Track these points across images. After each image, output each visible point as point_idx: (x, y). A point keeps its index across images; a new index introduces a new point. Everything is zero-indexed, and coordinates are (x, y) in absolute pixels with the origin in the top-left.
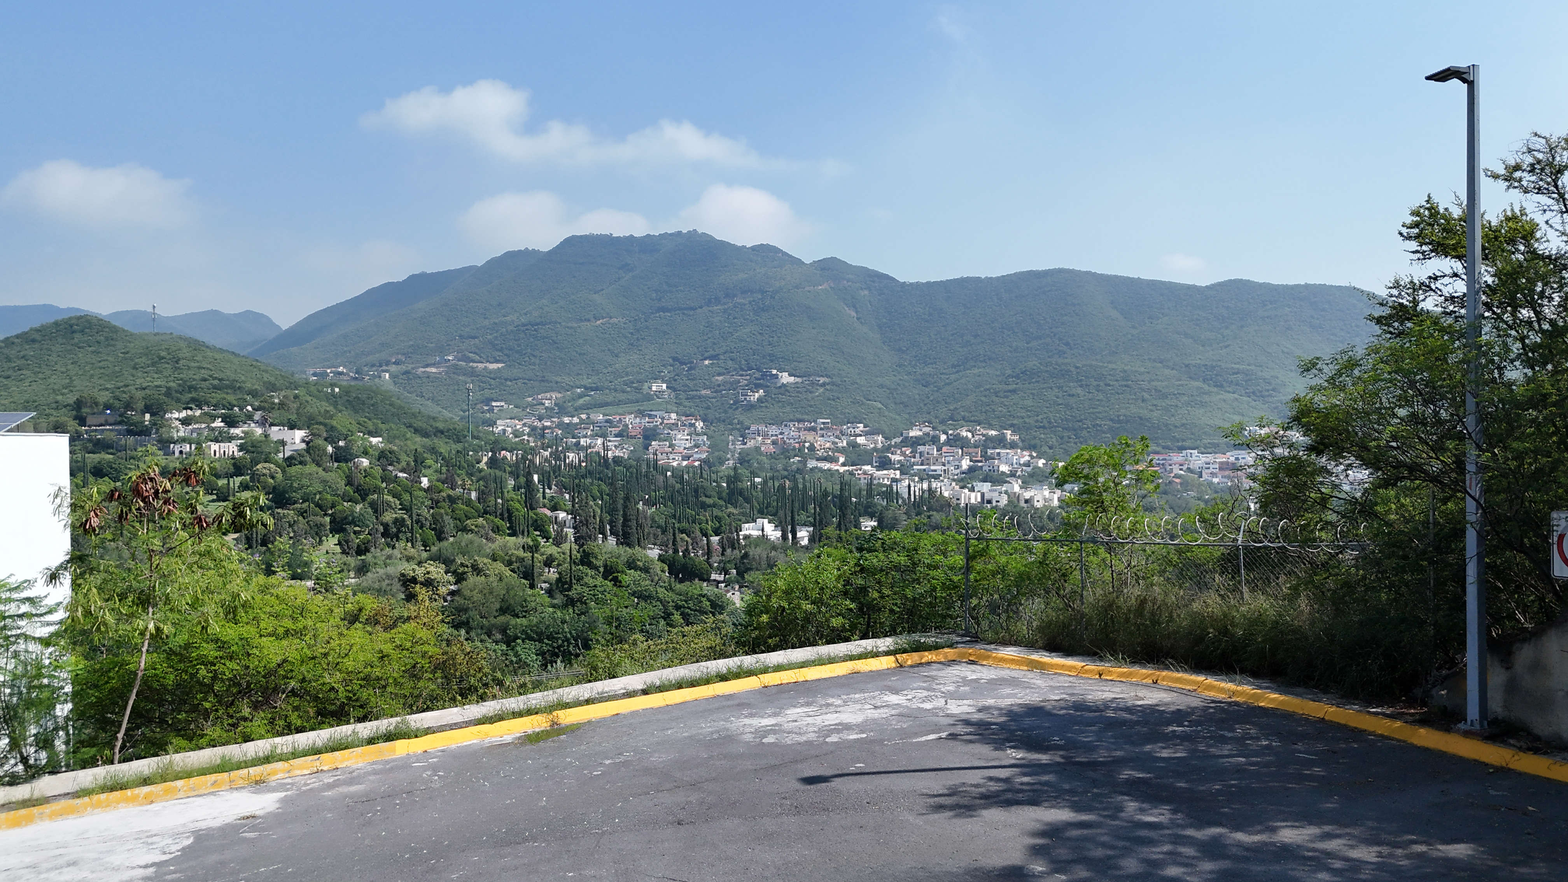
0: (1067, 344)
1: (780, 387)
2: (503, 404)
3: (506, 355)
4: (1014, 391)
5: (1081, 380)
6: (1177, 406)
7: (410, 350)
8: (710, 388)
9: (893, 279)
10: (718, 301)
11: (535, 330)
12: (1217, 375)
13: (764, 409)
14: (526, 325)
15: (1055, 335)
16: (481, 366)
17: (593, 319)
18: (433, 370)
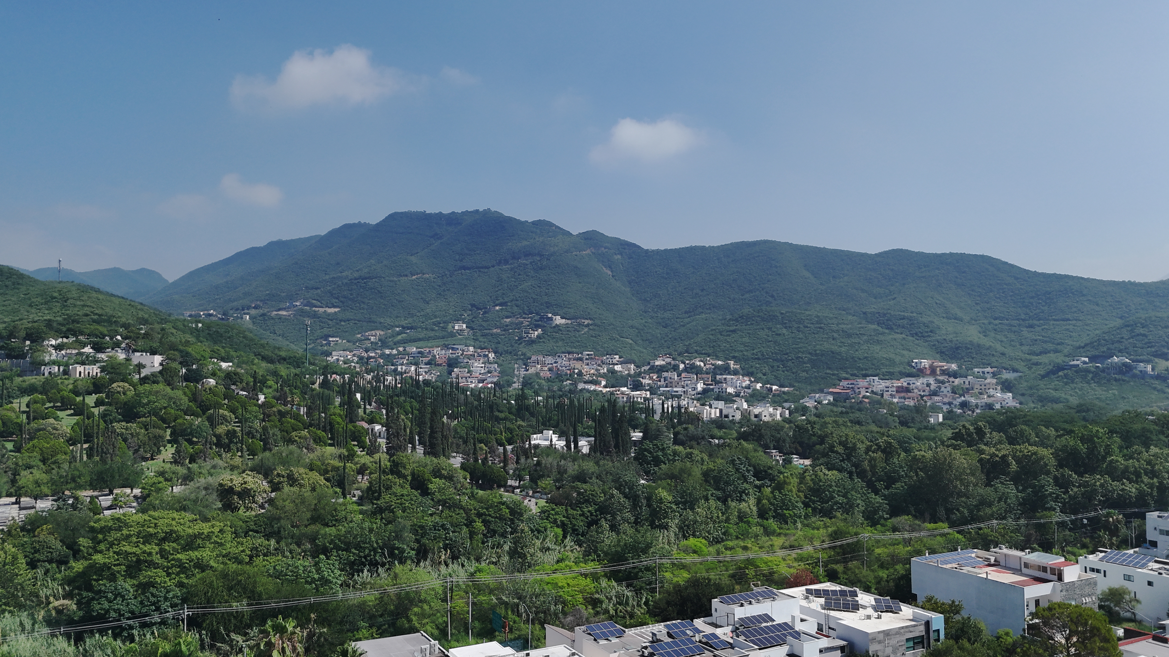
0: (772, 296)
1: (554, 327)
2: (337, 339)
3: (341, 302)
4: (734, 331)
5: (785, 323)
6: (859, 343)
7: (267, 298)
8: (500, 328)
9: (639, 247)
10: (506, 262)
11: (365, 283)
12: (887, 320)
13: (541, 344)
14: (357, 279)
15: (763, 290)
16: (321, 310)
17: (409, 275)
18: (284, 313)
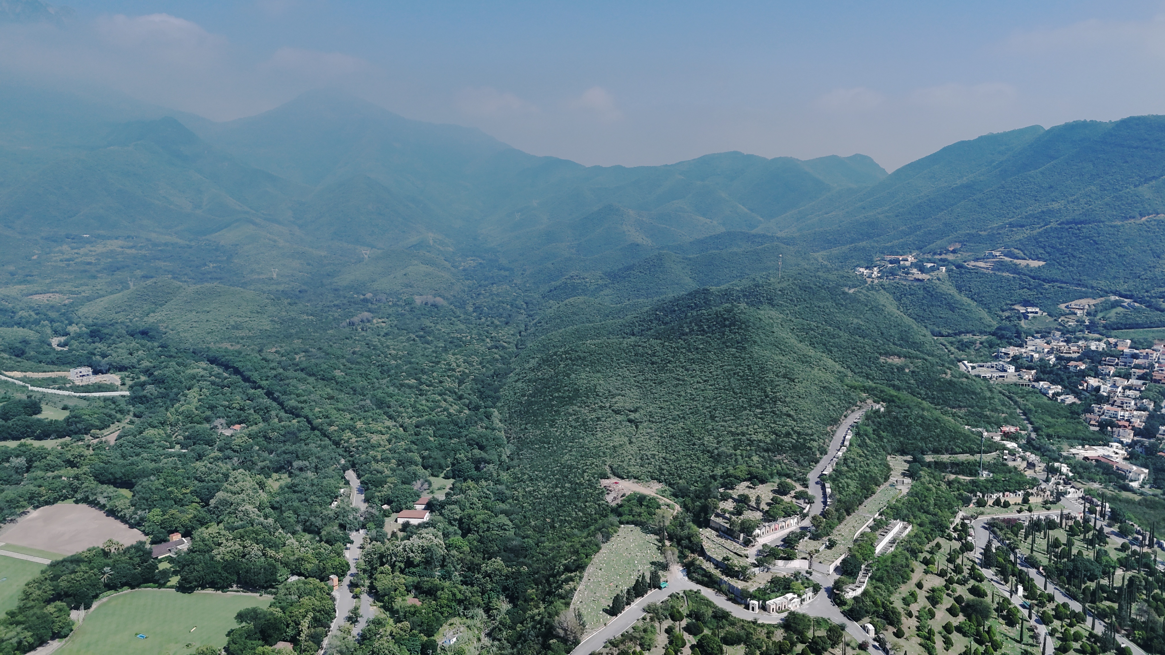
2: (1037, 310)
3: (1048, 253)
11: (1079, 229)
14: (1071, 223)
16: (1023, 263)
17: (1138, 216)
18: (981, 264)
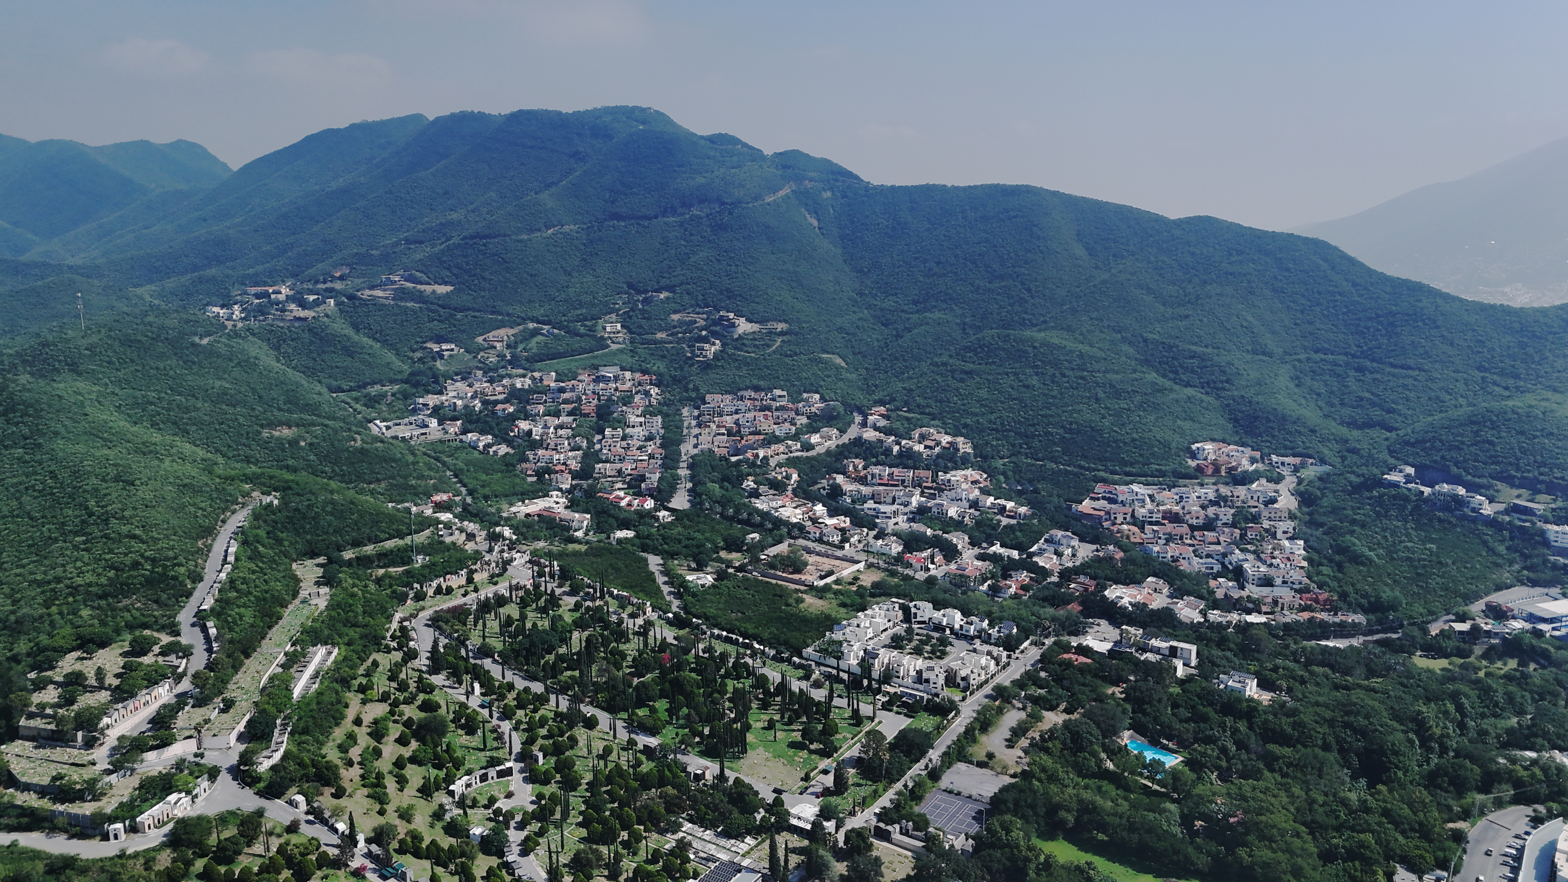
0: (1029, 290)
1: (737, 339)
2: (453, 346)
3: (454, 275)
4: (969, 373)
5: (1037, 367)
6: (1129, 410)
7: (354, 261)
8: (666, 330)
9: (857, 177)
10: (674, 211)
11: (484, 245)
12: (1174, 358)
13: (719, 371)
14: (475, 237)
15: (1017, 277)
16: (428, 289)
17: (544, 229)
18: (378, 293)
